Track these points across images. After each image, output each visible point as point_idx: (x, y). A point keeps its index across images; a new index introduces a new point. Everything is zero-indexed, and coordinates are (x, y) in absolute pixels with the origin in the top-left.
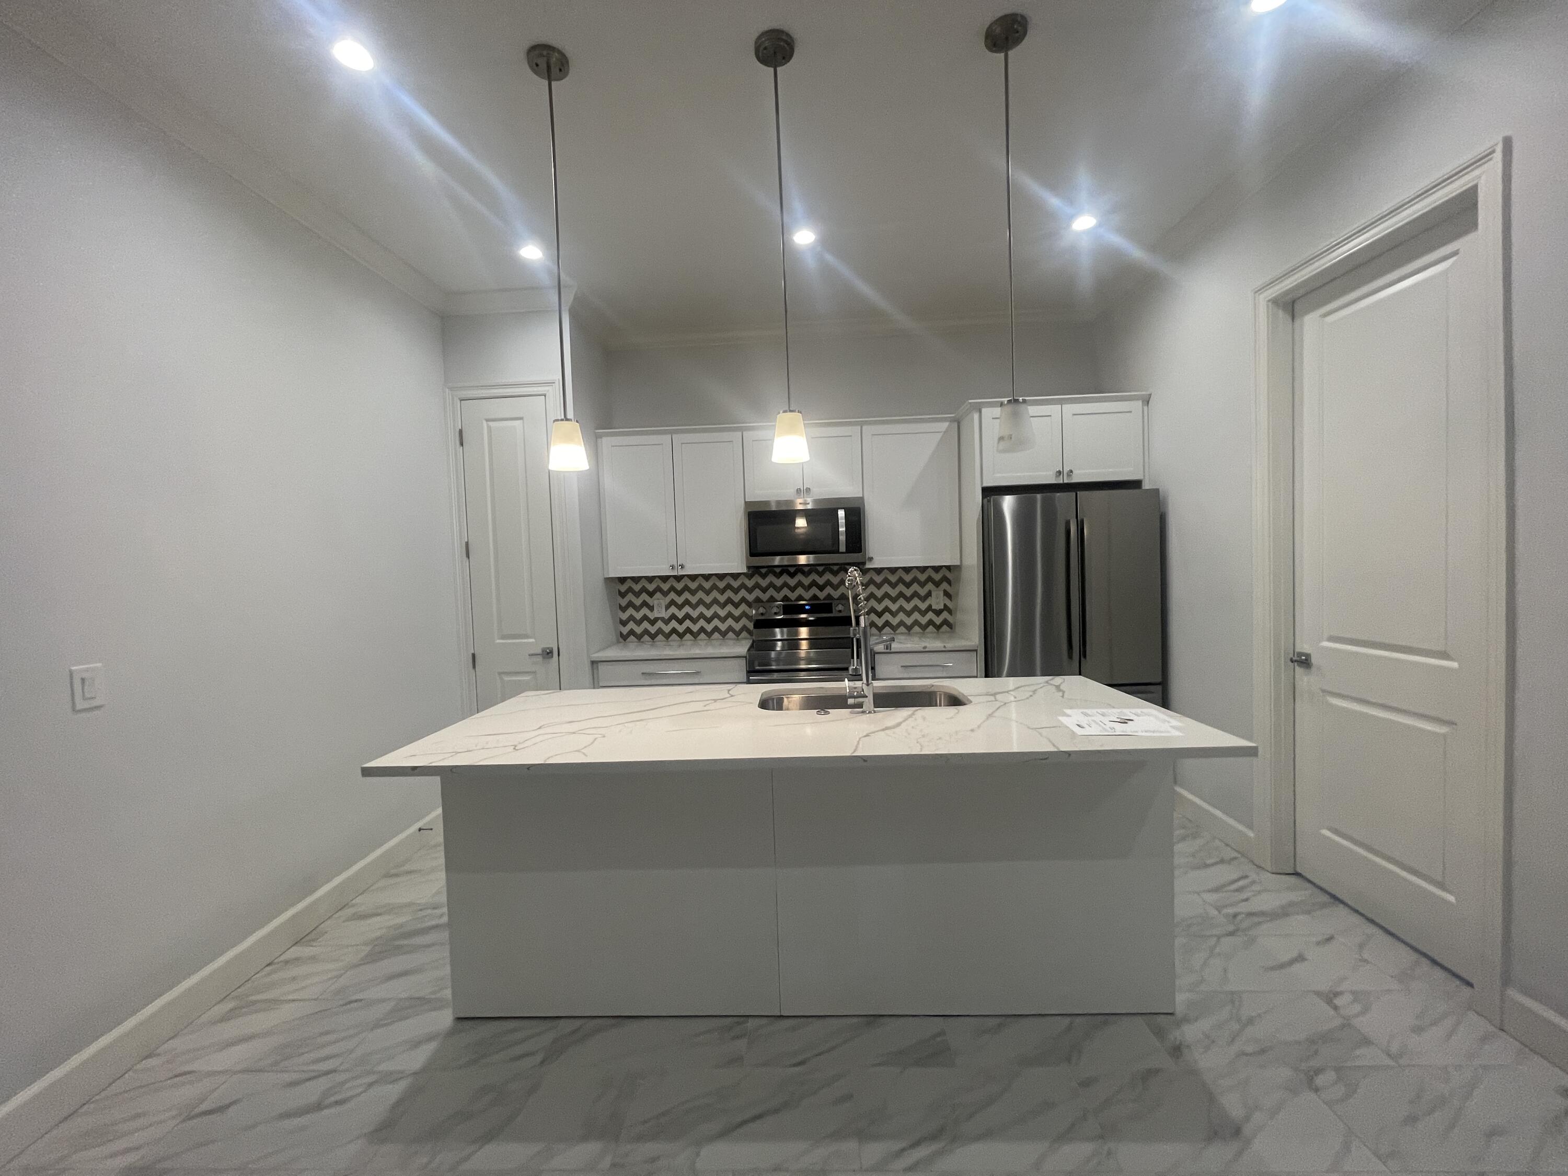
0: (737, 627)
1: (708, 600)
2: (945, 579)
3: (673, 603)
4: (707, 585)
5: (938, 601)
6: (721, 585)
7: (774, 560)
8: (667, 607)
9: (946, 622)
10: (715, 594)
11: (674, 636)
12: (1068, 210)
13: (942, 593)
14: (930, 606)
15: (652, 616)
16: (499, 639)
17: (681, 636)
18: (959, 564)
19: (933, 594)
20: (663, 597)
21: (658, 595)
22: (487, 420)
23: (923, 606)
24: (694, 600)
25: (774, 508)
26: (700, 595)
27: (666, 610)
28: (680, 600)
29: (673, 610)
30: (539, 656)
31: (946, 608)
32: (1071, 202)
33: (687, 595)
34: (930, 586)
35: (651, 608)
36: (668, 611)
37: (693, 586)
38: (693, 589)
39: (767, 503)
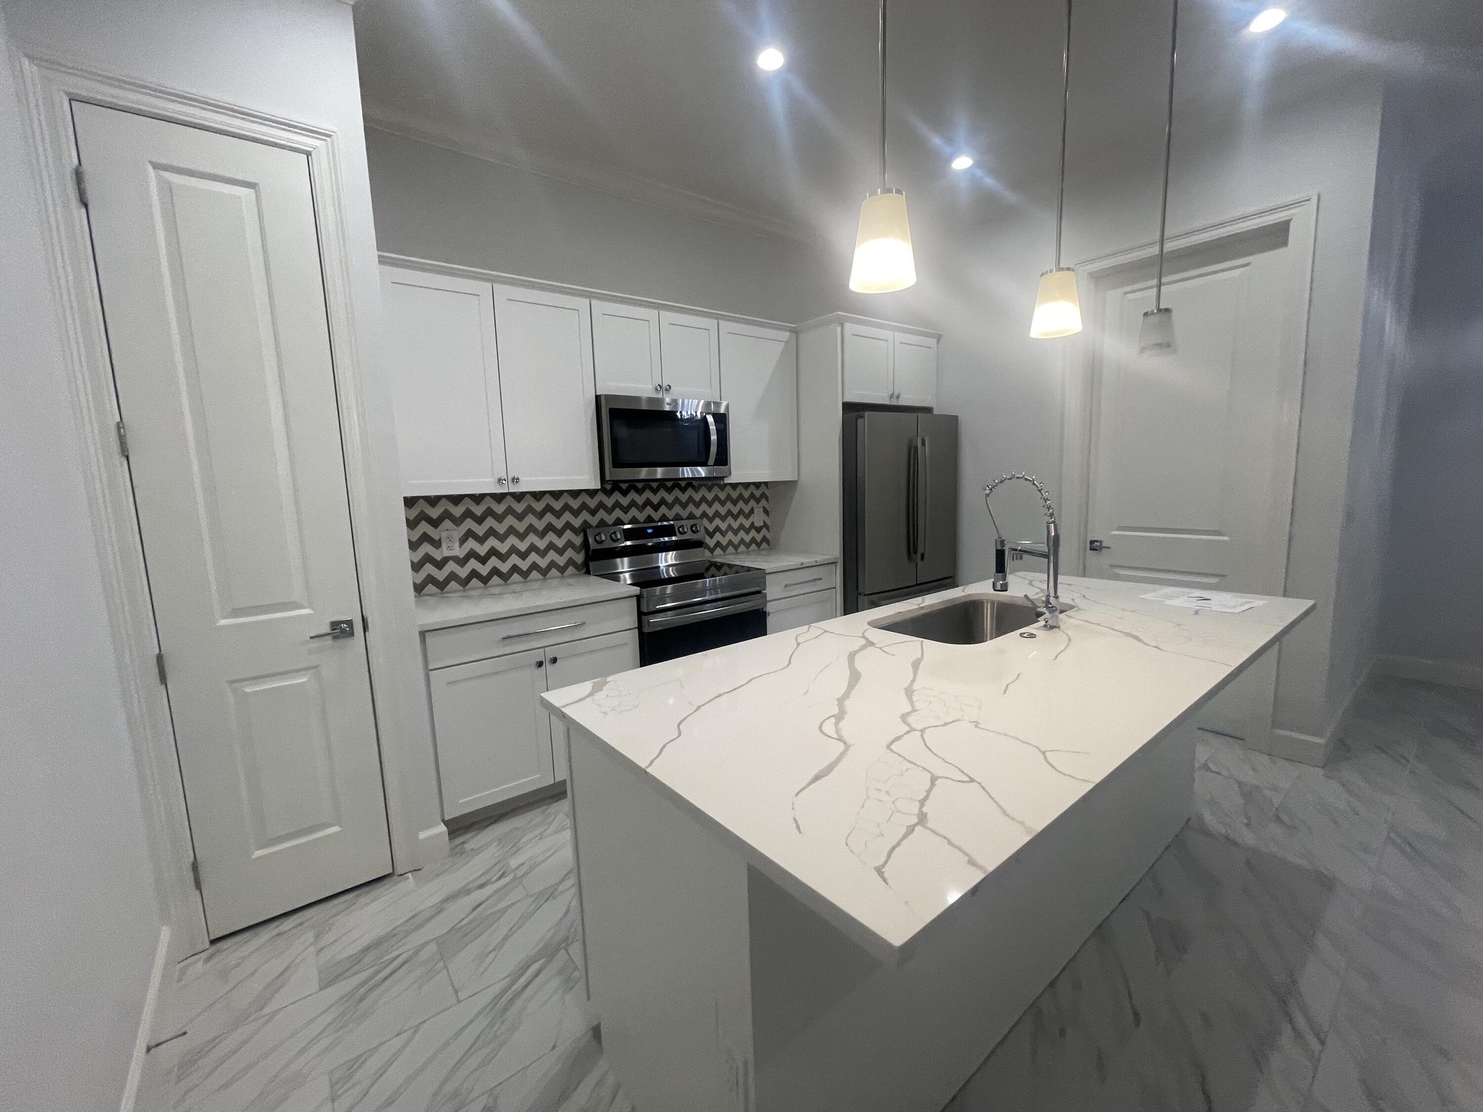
0: (561, 561)
1: (521, 527)
2: (764, 496)
3: (470, 534)
4: (519, 508)
5: (758, 519)
6: (539, 506)
7: (639, 473)
8: (463, 541)
9: (765, 539)
10: (531, 519)
11: (475, 582)
12: (947, 150)
13: (761, 510)
14: (753, 523)
15: (438, 555)
16: (224, 618)
17: (485, 580)
18: (796, 479)
19: (756, 511)
20: (455, 527)
21: (447, 523)
22: (156, 166)
23: (747, 524)
24: (501, 528)
25: (644, 407)
26: (510, 520)
27: (461, 546)
28: (480, 530)
29: (471, 544)
30: (327, 637)
31: (765, 525)
32: (950, 141)
33: (490, 522)
34: (752, 503)
35: (437, 544)
36: (463, 546)
37: (499, 509)
38: (500, 513)
39: (637, 399)
